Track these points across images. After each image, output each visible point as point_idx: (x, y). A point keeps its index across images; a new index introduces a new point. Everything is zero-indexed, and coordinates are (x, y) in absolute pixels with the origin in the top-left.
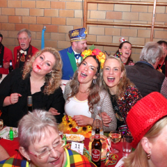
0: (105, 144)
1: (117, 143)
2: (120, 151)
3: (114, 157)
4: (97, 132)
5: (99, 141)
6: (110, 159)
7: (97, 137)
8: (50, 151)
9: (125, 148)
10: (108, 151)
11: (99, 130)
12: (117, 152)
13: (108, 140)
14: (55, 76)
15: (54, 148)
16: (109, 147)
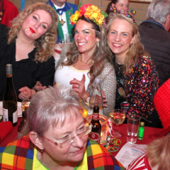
0: (105, 126)
1: (120, 125)
2: (123, 135)
3: (116, 142)
4: (96, 110)
5: (98, 122)
6: (111, 145)
7: (95, 117)
8: (73, 138)
9: (130, 131)
10: (109, 134)
11: (98, 109)
12: (120, 135)
13: (109, 121)
14: (50, 40)
15: (78, 135)
16: (109, 130)
